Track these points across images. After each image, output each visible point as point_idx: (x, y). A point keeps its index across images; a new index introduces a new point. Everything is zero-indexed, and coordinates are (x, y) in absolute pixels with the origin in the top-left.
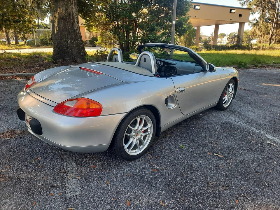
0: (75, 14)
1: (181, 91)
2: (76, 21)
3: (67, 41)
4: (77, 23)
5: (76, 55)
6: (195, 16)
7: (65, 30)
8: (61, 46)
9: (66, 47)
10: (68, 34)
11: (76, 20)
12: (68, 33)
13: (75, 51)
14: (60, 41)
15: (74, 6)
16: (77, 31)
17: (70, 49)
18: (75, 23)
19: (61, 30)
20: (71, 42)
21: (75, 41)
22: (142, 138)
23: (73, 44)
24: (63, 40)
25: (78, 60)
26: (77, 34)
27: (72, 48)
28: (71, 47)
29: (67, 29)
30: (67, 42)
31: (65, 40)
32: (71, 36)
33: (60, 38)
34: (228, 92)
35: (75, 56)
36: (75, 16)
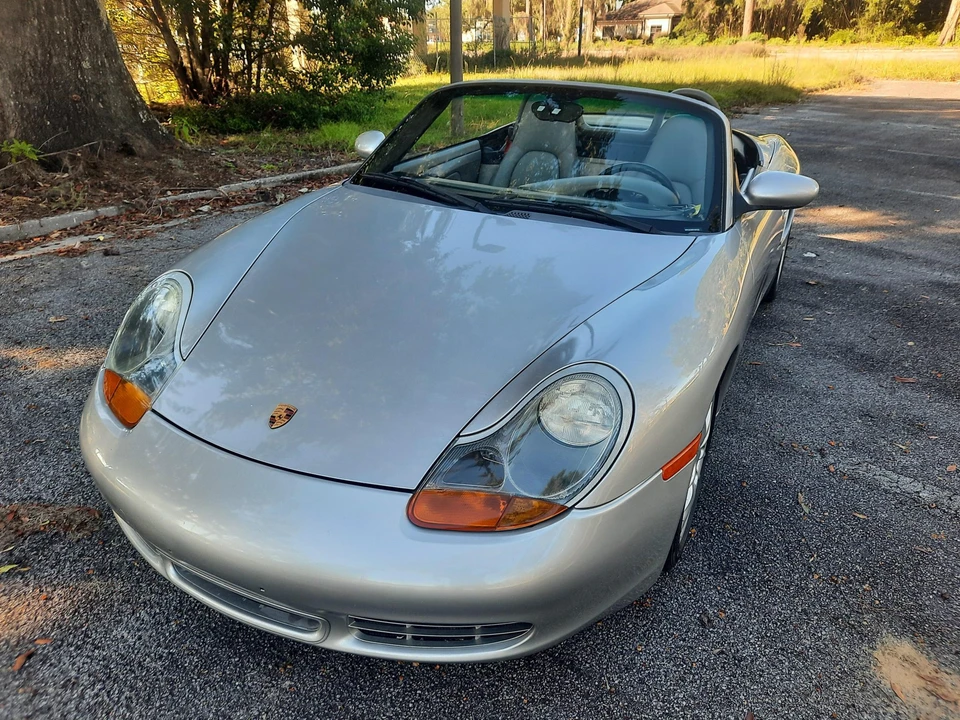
3: (77, 61)
5: (124, 123)
7: (59, 6)
8: (58, 84)
9: (79, 90)
10: (75, 29)
12: (75, 22)
13: (117, 103)
14: (43, 65)
17: (98, 97)
19: (39, 8)
20: (95, 68)
21: (108, 61)
23: (104, 75)
24: (58, 56)
25: (139, 143)
27: (105, 93)
28: (99, 87)
29: (66, 5)
30: (81, 67)
31: (70, 57)
32: (90, 37)
33: (43, 45)
35: (122, 126)
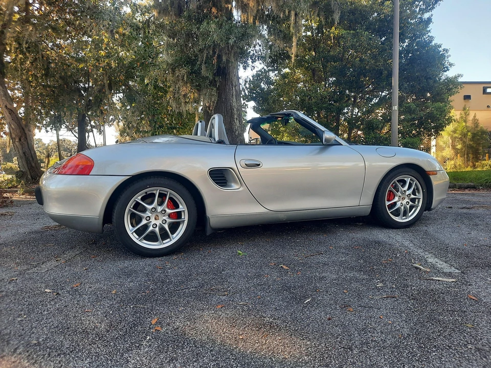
0: (235, 109)
1: (248, 166)
2: (237, 119)
4: (238, 121)
6: (488, 107)
11: (235, 117)
15: (235, 99)
16: (237, 132)
18: (234, 121)
22: (166, 226)
26: (236, 136)
34: (402, 194)
36: (236, 112)
